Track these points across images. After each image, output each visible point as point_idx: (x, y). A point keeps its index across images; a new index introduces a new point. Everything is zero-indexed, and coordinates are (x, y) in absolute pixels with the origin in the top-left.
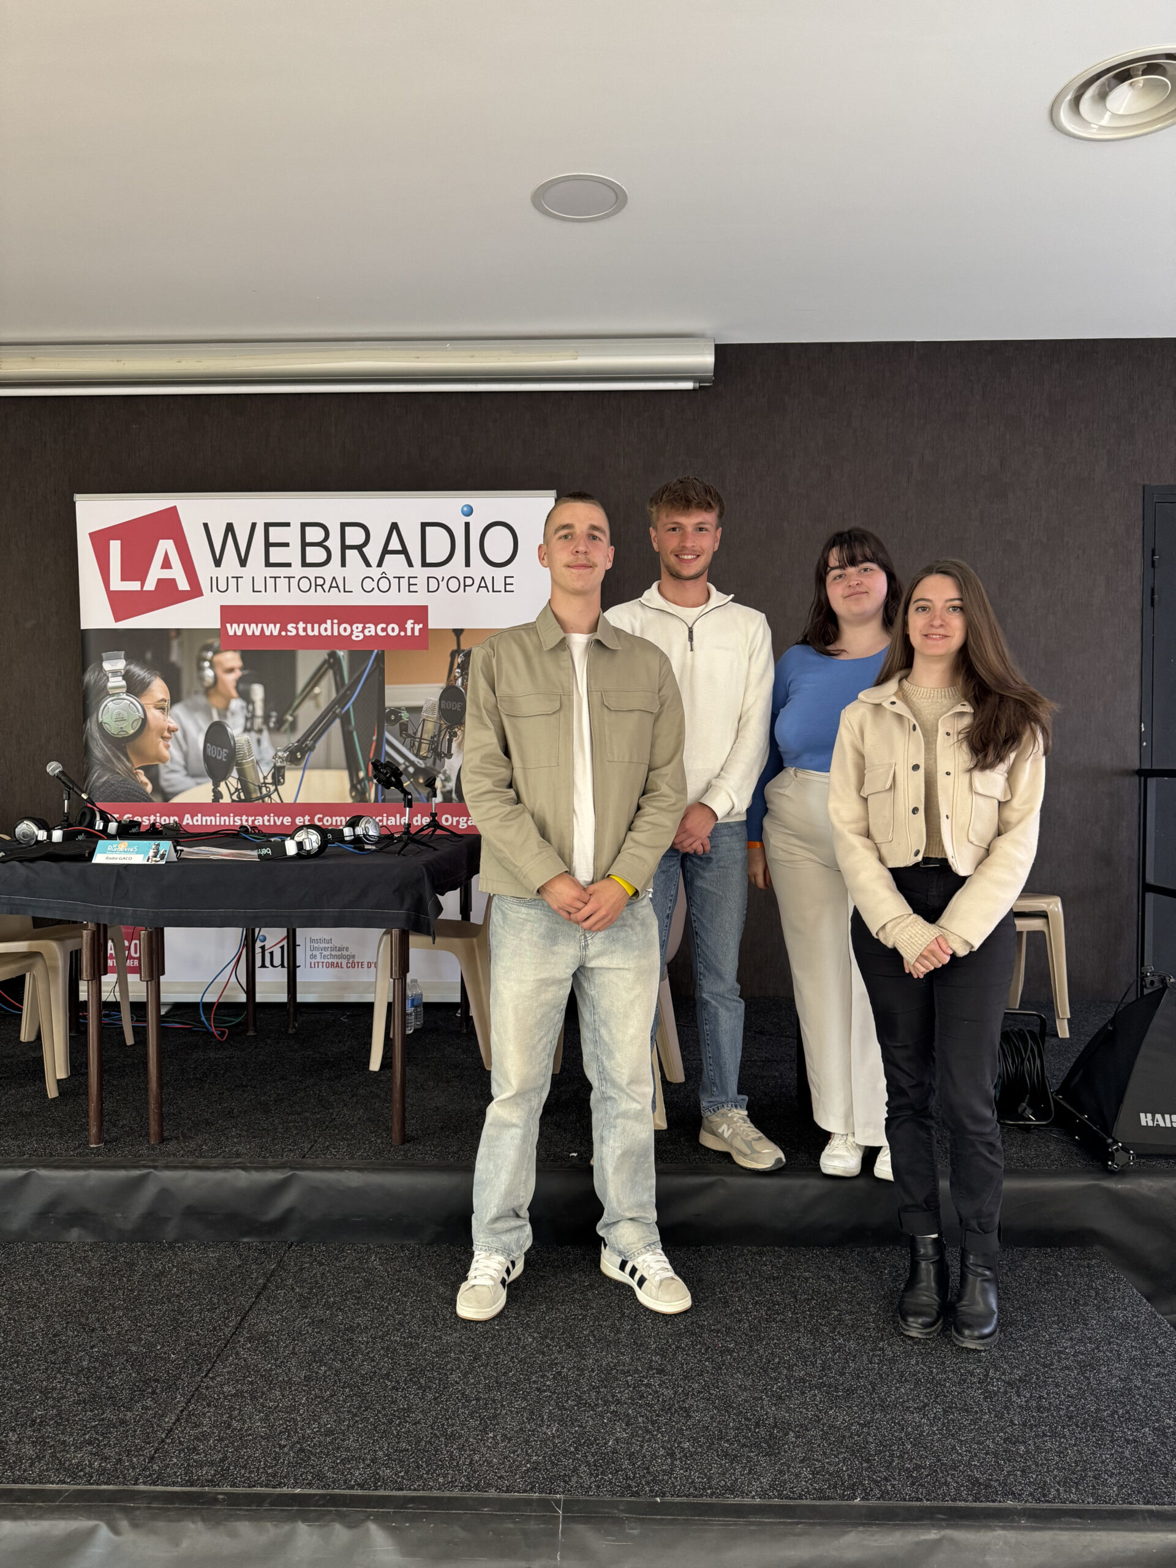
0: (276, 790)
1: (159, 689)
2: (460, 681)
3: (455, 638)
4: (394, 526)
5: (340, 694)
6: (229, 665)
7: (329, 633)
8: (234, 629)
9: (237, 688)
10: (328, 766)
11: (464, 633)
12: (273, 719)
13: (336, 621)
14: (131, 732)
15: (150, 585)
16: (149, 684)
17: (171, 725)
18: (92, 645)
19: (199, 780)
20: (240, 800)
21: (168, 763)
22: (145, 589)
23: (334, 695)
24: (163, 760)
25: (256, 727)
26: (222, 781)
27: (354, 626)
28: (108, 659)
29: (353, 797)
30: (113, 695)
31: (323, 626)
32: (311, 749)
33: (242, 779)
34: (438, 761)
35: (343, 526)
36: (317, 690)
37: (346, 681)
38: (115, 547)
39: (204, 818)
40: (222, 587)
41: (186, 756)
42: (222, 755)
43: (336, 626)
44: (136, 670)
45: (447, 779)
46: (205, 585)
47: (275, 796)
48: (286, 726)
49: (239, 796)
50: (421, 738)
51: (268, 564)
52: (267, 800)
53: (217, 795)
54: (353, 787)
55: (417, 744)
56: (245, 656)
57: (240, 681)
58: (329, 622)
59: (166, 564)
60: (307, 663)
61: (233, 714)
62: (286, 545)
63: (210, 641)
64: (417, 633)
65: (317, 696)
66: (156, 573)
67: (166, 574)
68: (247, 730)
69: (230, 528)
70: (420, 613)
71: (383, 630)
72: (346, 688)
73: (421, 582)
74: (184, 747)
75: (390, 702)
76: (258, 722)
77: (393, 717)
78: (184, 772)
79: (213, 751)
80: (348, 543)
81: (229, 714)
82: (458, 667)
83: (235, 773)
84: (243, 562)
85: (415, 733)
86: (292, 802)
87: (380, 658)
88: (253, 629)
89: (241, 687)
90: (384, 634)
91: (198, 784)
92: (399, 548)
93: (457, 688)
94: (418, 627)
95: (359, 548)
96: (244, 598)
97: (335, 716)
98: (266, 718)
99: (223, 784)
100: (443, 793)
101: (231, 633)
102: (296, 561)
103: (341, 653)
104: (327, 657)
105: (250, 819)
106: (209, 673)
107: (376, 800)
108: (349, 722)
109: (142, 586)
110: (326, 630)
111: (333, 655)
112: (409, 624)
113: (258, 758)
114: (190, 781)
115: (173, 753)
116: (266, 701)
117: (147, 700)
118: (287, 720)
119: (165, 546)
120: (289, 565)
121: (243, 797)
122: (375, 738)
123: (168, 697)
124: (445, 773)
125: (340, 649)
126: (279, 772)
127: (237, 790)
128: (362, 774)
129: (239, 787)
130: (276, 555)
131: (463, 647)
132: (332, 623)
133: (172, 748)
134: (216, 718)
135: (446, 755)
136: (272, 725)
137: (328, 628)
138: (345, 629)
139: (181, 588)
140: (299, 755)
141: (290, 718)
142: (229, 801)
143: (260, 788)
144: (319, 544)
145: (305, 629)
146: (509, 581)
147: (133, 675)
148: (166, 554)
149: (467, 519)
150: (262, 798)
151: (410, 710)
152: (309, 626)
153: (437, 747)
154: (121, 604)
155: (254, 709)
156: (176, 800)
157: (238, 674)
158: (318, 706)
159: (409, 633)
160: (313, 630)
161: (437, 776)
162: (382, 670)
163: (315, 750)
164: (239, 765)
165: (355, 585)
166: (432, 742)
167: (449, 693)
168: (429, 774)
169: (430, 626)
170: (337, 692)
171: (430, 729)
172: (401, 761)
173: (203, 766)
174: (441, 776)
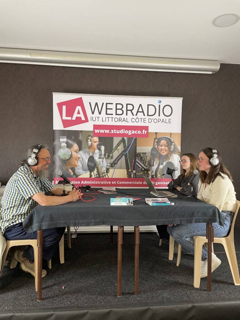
0: (107, 174)
1: (76, 147)
2: (156, 146)
3: (155, 135)
4: (140, 105)
5: (125, 149)
6: (95, 141)
7: (122, 133)
8: (97, 131)
9: (97, 147)
10: (121, 168)
11: (158, 134)
12: (107, 155)
13: (124, 130)
14: (68, 158)
15: (74, 118)
16: (73, 145)
17: (79, 157)
19: (86, 172)
20: (97, 177)
21: (78, 167)
22: (72, 119)
23: (123, 149)
24: (76, 166)
25: (102, 157)
26: (92, 172)
27: (129, 131)
28: (61, 138)
29: (127, 177)
30: (63, 148)
31: (121, 131)
32: (117, 163)
33: (98, 171)
34: (150, 167)
35: (127, 104)
36: (119, 148)
37: (126, 146)
38: (64, 107)
39: (87, 182)
40: (94, 120)
41: (83, 165)
42: (93, 165)
43: (124, 131)
44: (70, 141)
45: (153, 172)
46: (89, 119)
47: (107, 176)
48: (110, 157)
50: (146, 161)
51: (107, 114)
52: (104, 177)
53: (91, 176)
54: (128, 174)
55: (145, 162)
56: (100, 138)
57: (98, 145)
59: (79, 113)
60: (116, 140)
61: (96, 154)
62: (112, 109)
63: (90, 134)
64: (145, 133)
65: (118, 149)
66: (75, 115)
67: (79, 116)
68: (99, 158)
69: (96, 104)
70: (146, 128)
71: (137, 132)
72: (126, 147)
73: (147, 121)
74: (82, 162)
75: (138, 151)
76: (103, 156)
77: (139, 155)
78: (82, 169)
79: (90, 164)
80: (128, 109)
81: (95, 154)
82: (156, 142)
83: (96, 170)
84: (100, 113)
85: (144, 160)
86: (111, 177)
87: (136, 140)
88: (102, 131)
89: (98, 146)
90: (137, 133)
91: (86, 173)
92: (142, 111)
93: (156, 148)
94: (146, 132)
95: (131, 111)
96: (100, 123)
97: (123, 155)
98: (105, 155)
99: (92, 173)
100: (151, 176)
101: (96, 132)
102: (114, 113)
103: (125, 138)
104: (121, 139)
105: (100, 182)
106: (90, 143)
107: (134, 177)
108: (127, 157)
109: (72, 118)
110: (121, 132)
111: (123, 139)
112: (143, 131)
113: (102, 166)
114: (83, 172)
115: (79, 164)
116: (105, 150)
117: (72, 149)
119: (79, 108)
120: (112, 114)
121: (98, 176)
122: (134, 161)
123: (78, 149)
124: (152, 170)
125: (126, 137)
126: (108, 169)
127: (96, 174)
128: (130, 170)
129: (97, 173)
130: (109, 112)
131: (157, 137)
132: (123, 130)
134: (91, 155)
135: (152, 166)
136: (106, 157)
137: (122, 131)
138: (126, 132)
139: (82, 120)
140: (113, 165)
141: (111, 155)
142: (94, 177)
143: (103, 174)
144: (121, 109)
145: (116, 132)
146: (170, 120)
147: (69, 143)
148: (79, 110)
149: (159, 104)
150: (103, 176)
151: (143, 153)
152: (117, 131)
153: (150, 163)
154: (66, 123)
155: (102, 152)
156: (79, 177)
157: (97, 143)
158: (119, 152)
159: (143, 133)
160: (118, 132)
161: (150, 171)
162: (136, 143)
163: (118, 164)
164: (97, 167)
165: (129, 120)
166: (149, 162)
167: (154, 149)
168: (147, 170)
169: (149, 132)
170: (124, 148)
171: (148, 158)
172: (140, 167)
173: (87, 168)
174: (151, 171)
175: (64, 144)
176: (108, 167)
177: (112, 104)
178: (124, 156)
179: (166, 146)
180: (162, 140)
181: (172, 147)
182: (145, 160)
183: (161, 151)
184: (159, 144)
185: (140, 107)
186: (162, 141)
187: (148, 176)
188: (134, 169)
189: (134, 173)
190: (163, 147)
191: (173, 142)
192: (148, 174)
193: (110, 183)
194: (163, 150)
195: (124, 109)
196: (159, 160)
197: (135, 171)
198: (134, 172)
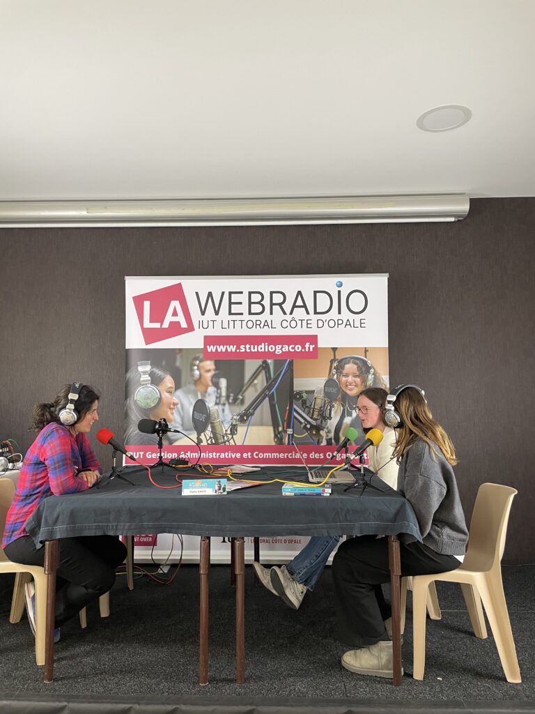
0: (232, 437)
1: (169, 381)
2: (335, 376)
3: (332, 353)
4: (299, 293)
5: (269, 383)
6: (208, 368)
7: (263, 350)
8: (211, 349)
9: (212, 380)
10: (261, 424)
11: (338, 350)
12: (232, 398)
13: (266, 344)
14: (153, 405)
15: (166, 325)
16: (164, 378)
17: (175, 402)
18: (133, 358)
19: (190, 432)
20: (212, 444)
21: (173, 423)
22: (163, 327)
23: (265, 384)
25: (222, 402)
26: (202, 432)
27: (277, 347)
28: (141, 365)
29: (276, 442)
30: (143, 385)
31: (260, 347)
32: (252, 414)
33: (214, 432)
35: (272, 293)
36: (256, 382)
37: (272, 376)
38: (147, 304)
39: (192, 454)
40: (205, 326)
41: (182, 419)
42: (202, 418)
43: (266, 347)
44: (156, 370)
45: (329, 432)
46: (196, 325)
47: (232, 441)
48: (239, 401)
49: (212, 442)
50: (314, 408)
51: (230, 313)
52: (227, 443)
53: (200, 441)
54: (276, 436)
55: (311, 411)
56: (217, 363)
57: (214, 376)
58: (263, 344)
59: (175, 314)
60: (251, 366)
61: (209, 395)
62: (241, 303)
63: (197, 355)
64: (311, 350)
65: (256, 384)
66: (169, 318)
67: (175, 319)
68: (216, 404)
69: (210, 294)
70: (313, 339)
71: (292, 348)
72: (271, 380)
73: (314, 324)
74: (182, 414)
75: (296, 389)
76: (223, 399)
77: (298, 397)
78: (181, 428)
79: (197, 416)
80: (274, 302)
81: (207, 395)
82: (335, 368)
83: (209, 428)
84: (217, 313)
85: (310, 405)
86: (241, 444)
87: (291, 364)
88: (222, 349)
89: (214, 380)
90: (293, 350)
91: (189, 434)
92: (302, 304)
93: (334, 380)
94: (312, 347)
95: (280, 305)
96: (217, 332)
97: (266, 396)
98: (228, 397)
99: (202, 434)
100: (327, 440)
101: (209, 350)
102: (246, 311)
103: (269, 361)
104: (261, 363)
106: (197, 373)
107: (289, 443)
108: (274, 400)
109: (161, 325)
110: (261, 348)
111: (265, 362)
112: (307, 345)
113: (223, 419)
115: (176, 417)
116: (228, 388)
117: (162, 388)
118: (239, 398)
119: (175, 304)
120: (242, 314)
121: (214, 442)
122: (288, 408)
123: (174, 386)
124: (328, 428)
125: (269, 359)
126: (234, 427)
127: (210, 438)
128: (280, 429)
129: (212, 436)
130: (235, 309)
131: (337, 358)
133: (175, 414)
134: (200, 398)
136: (230, 401)
137: (262, 348)
138: (271, 348)
139: (182, 327)
140: (245, 418)
141: (241, 397)
142: (206, 444)
143: (224, 437)
144: (259, 303)
145: (250, 348)
146: (362, 321)
147: (155, 374)
148: (175, 308)
149: (339, 289)
150: (225, 442)
151: (307, 392)
152: (252, 346)
153: (323, 413)
154: (150, 335)
155: (221, 392)
156: (176, 444)
157: (212, 373)
158: (256, 390)
159: (307, 350)
160: (254, 349)
161: (323, 430)
162: (292, 371)
163: (255, 415)
164: (212, 423)
165: (277, 324)
166: (320, 411)
167: (330, 383)
168: (318, 428)
169: (319, 346)
170: (267, 382)
171: (319, 403)
172: (303, 421)
173: (191, 424)
174: (325, 430)
175: (146, 377)
176: (234, 423)
177: (242, 293)
178: (267, 399)
179: (355, 376)
180: (348, 363)
181: (371, 377)
182: (312, 406)
183: (347, 386)
184: (341, 373)
185: (299, 297)
186: (347, 366)
187: (320, 441)
188: (289, 427)
189: (289, 435)
190: (350, 379)
191: (370, 368)
192: (320, 435)
193: (238, 455)
194: (350, 385)
195: (266, 302)
196: (343, 406)
197: (292, 430)
198: (290, 431)
